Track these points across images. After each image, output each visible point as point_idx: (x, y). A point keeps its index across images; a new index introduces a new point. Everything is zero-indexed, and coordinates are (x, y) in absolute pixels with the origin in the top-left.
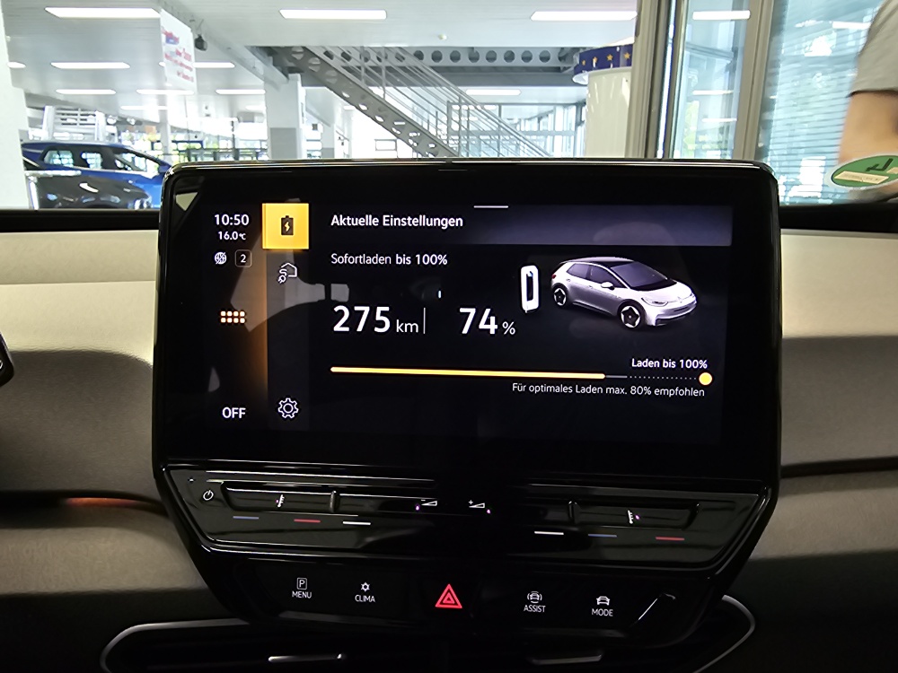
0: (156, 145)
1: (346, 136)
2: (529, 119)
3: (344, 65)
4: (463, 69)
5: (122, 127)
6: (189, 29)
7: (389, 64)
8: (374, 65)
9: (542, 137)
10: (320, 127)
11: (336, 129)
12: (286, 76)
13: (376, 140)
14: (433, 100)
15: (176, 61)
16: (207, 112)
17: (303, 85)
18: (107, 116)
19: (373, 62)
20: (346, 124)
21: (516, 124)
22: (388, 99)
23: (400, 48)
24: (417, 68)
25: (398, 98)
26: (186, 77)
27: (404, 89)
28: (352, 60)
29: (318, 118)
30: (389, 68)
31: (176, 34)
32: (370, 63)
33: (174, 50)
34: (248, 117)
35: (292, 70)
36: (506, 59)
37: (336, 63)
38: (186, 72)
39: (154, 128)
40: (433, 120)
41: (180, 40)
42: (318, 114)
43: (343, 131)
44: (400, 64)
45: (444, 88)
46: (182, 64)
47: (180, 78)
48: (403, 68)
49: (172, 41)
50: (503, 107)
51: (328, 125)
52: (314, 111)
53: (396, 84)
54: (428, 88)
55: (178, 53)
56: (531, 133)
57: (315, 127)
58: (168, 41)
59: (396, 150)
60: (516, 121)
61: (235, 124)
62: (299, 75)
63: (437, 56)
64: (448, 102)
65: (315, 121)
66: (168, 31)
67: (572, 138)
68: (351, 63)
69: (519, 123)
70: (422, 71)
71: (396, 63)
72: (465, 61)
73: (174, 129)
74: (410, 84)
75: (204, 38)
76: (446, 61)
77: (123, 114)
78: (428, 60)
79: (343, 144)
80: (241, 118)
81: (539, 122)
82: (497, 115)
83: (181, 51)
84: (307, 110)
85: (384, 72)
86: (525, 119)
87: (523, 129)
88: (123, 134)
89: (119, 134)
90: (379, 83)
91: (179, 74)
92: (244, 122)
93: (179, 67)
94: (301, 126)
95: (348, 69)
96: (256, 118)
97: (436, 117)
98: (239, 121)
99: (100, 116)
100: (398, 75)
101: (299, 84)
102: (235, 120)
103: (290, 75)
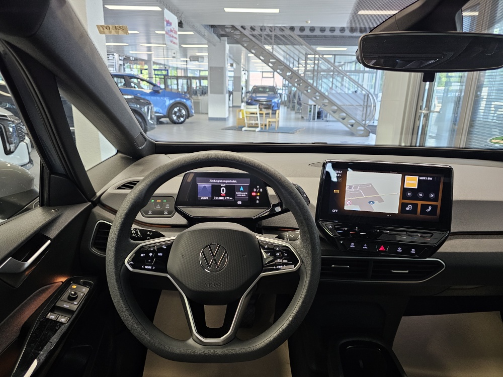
0: (143, 71)
1: (246, 69)
2: (350, 63)
3: (251, 33)
4: (316, 36)
5: (125, 62)
6: (176, 17)
7: (276, 34)
8: (267, 33)
9: (357, 74)
10: (235, 65)
11: (242, 66)
12: (220, 38)
13: (263, 72)
14: (297, 52)
15: (170, 35)
16: (174, 55)
17: (228, 43)
18: (119, 56)
19: (268, 32)
20: (247, 63)
21: (342, 65)
22: (274, 53)
23: (284, 27)
24: (290, 35)
25: (280, 52)
26: (174, 43)
27: (283, 47)
28: (256, 31)
29: (233, 60)
30: (275, 36)
31: (171, 21)
32: (265, 33)
33: (169, 29)
34: (195, 59)
35: (223, 36)
36: (340, 30)
37: (247, 32)
38: (174, 40)
39: (143, 63)
40: (296, 63)
41: (172, 24)
42: (233, 58)
43: (245, 66)
44: (282, 33)
45: (304, 46)
46: (173, 37)
47: (172, 44)
48: (283, 36)
49: (169, 25)
50: (337, 57)
51: (238, 64)
52: (232, 56)
53: (278, 44)
54: (296, 46)
55: (171, 31)
56: (350, 71)
57: (232, 65)
58: (167, 25)
59: (274, 77)
60: (342, 63)
61: (188, 62)
62: (226, 38)
63: (302, 29)
64: (306, 54)
65: (232, 62)
66: (167, 19)
67: (375, 74)
68: (255, 33)
69: (344, 64)
70: (292, 37)
71: (279, 33)
72: (317, 33)
73: (155, 63)
74: (285, 44)
75: (183, 22)
76: (307, 32)
77: (128, 55)
78: (297, 32)
79: (245, 74)
80: (191, 59)
81: (356, 64)
82: (333, 61)
83: (173, 29)
84: (230, 57)
85: (273, 38)
86: (348, 63)
87: (346, 69)
88: (126, 65)
89: (124, 65)
90: (270, 44)
91: (171, 42)
92: (193, 61)
93: (172, 38)
94: (226, 66)
95: (253, 35)
96: (200, 59)
97: (298, 61)
98: (190, 61)
99: (116, 55)
100: (280, 39)
101: (226, 43)
102: (188, 59)
103: (222, 38)
